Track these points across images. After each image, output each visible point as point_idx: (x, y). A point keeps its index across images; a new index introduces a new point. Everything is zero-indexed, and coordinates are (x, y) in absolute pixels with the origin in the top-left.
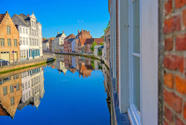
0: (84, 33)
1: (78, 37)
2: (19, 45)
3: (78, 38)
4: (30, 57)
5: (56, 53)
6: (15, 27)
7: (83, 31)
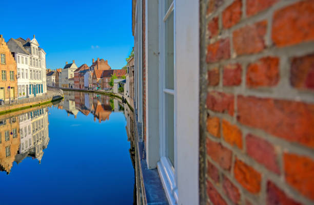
0: (101, 63)
1: (92, 68)
2: (17, 78)
3: (93, 70)
4: (30, 94)
5: (64, 90)
6: (12, 56)
7: (98, 61)
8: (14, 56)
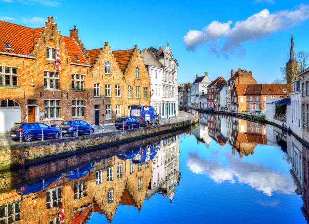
0: (242, 75)
1: (231, 82)
2: (151, 96)
3: (232, 84)
4: (163, 115)
5: (200, 111)
6: (146, 69)
7: (239, 72)
8: (148, 70)
